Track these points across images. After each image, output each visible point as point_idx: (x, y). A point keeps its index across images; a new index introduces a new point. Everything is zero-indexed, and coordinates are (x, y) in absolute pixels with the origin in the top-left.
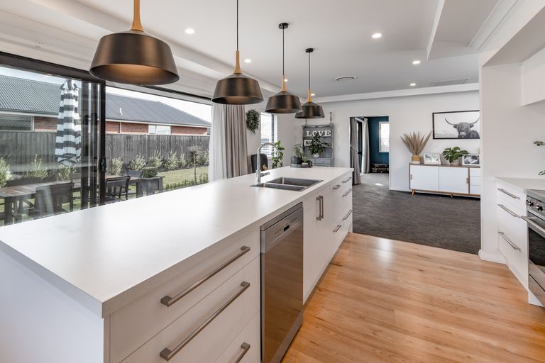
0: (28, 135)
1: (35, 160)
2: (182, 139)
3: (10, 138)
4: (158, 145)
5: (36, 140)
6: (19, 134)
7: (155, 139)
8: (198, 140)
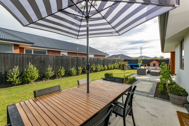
0: (46, 56)
1: (49, 68)
2: (101, 59)
3: (38, 58)
4: (93, 62)
5: (49, 59)
6: (42, 56)
7: (92, 59)
8: (106, 60)
